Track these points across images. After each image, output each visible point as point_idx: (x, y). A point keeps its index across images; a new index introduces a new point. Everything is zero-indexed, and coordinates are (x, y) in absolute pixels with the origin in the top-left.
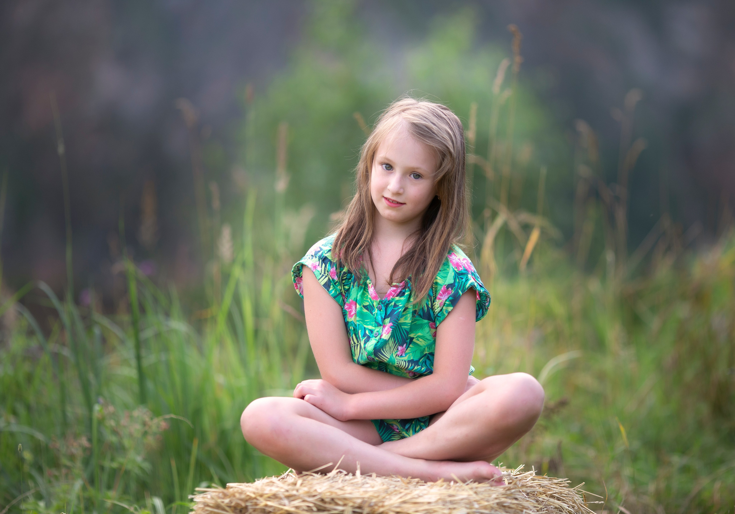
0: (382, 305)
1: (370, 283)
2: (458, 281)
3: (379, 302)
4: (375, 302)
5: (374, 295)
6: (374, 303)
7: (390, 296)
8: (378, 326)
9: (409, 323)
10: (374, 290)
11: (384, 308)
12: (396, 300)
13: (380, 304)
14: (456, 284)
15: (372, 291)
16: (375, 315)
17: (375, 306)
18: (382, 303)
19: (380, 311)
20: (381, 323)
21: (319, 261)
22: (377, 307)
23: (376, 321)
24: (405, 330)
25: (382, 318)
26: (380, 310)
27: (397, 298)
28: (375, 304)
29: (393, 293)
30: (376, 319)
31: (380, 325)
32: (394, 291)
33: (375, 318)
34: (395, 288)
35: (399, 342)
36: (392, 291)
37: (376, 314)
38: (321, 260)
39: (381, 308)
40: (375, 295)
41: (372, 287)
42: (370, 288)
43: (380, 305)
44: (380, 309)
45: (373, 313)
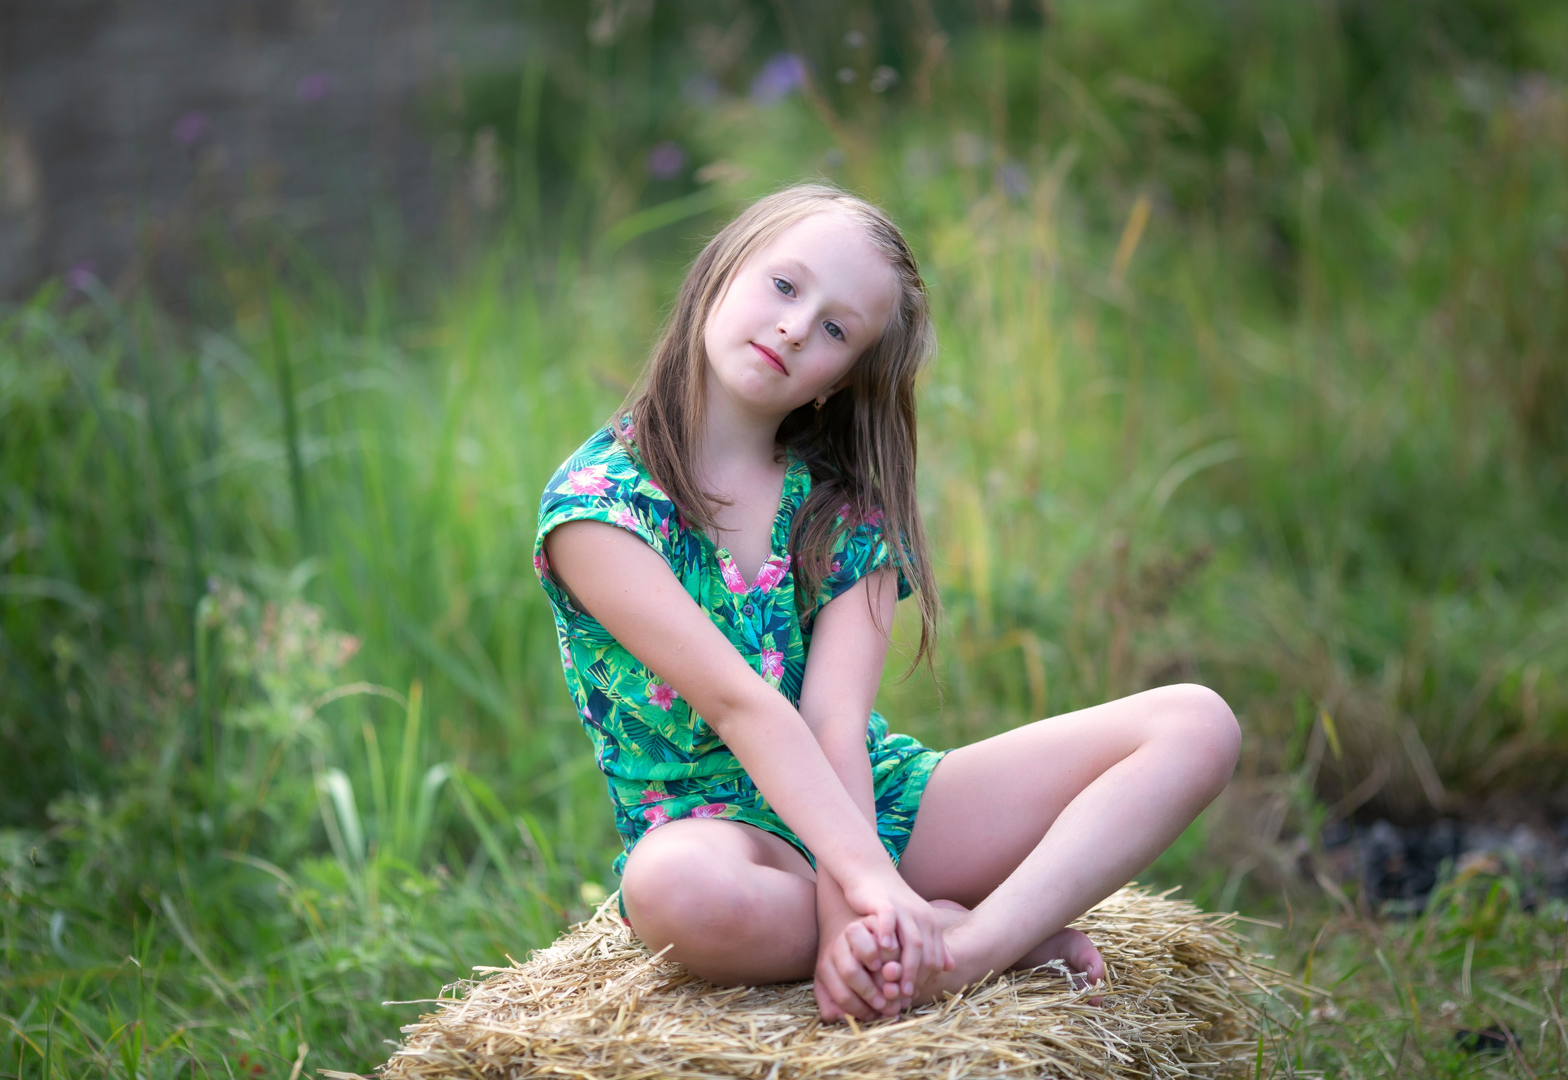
0: (755, 605)
1: (727, 557)
2: (852, 547)
3: (748, 598)
4: (736, 598)
5: (736, 581)
6: (734, 600)
7: (765, 584)
8: (751, 654)
9: (800, 647)
10: (738, 572)
11: (758, 612)
12: (777, 594)
13: (749, 602)
14: (849, 554)
15: (732, 573)
16: (742, 629)
17: (736, 606)
18: (755, 602)
19: (750, 619)
20: (757, 646)
21: (629, 507)
22: (742, 610)
23: (746, 642)
24: (797, 663)
25: (758, 635)
26: (750, 617)
27: (778, 590)
28: (736, 602)
29: (772, 578)
30: (745, 636)
31: (757, 652)
32: (774, 573)
33: (742, 635)
34: (774, 568)
35: (795, 692)
36: (770, 573)
37: (744, 625)
38: (631, 504)
39: (752, 611)
40: (738, 582)
41: (731, 565)
42: (728, 567)
43: (748, 604)
44: (749, 614)
45: (736, 623)
